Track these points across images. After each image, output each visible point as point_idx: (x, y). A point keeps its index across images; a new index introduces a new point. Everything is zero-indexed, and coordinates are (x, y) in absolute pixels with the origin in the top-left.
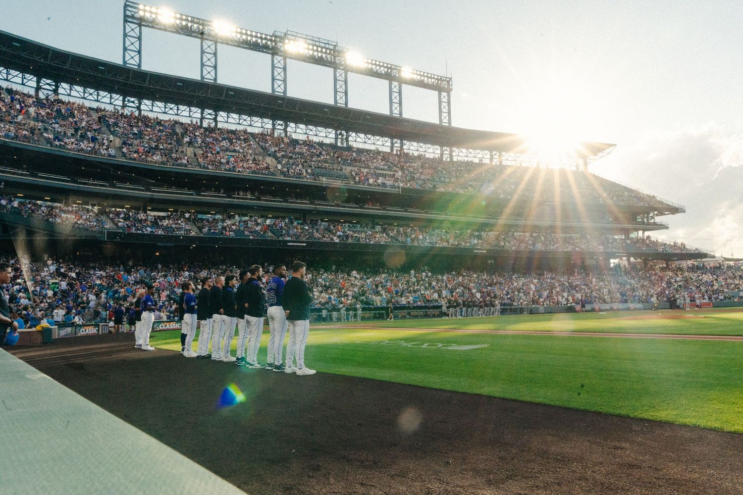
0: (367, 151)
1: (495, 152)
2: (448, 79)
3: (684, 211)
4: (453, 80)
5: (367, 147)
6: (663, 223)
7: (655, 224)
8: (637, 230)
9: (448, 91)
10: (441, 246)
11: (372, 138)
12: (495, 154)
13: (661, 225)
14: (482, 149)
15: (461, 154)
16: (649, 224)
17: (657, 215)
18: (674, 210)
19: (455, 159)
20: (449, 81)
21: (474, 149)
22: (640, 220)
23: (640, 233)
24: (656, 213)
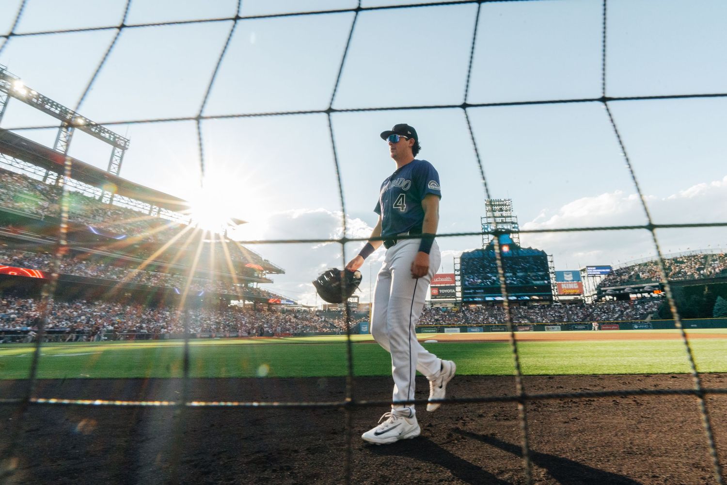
0: (11, 174)
1: (155, 207)
2: (126, 140)
3: (284, 273)
4: (130, 142)
5: (11, 169)
6: (271, 279)
7: (265, 279)
8: (253, 281)
9: (124, 149)
10: (77, 275)
11: (22, 163)
12: (155, 208)
13: (269, 280)
14: (144, 201)
15: (122, 202)
16: (261, 278)
17: (268, 273)
18: (279, 271)
19: (114, 203)
20: (127, 141)
21: (137, 199)
22: (256, 275)
23: (255, 283)
24: (267, 271)
